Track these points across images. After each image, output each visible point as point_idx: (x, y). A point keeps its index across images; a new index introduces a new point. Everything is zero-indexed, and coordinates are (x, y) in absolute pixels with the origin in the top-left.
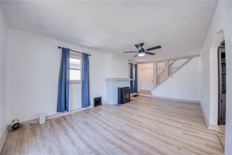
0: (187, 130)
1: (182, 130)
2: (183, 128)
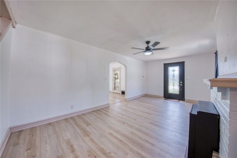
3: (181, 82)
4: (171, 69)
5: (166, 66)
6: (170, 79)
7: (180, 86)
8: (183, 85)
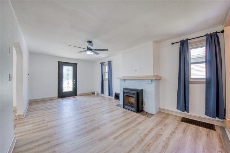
0: (42, 124)
1: (47, 121)
2: (46, 124)
3: (75, 81)
4: (65, 68)
5: (61, 65)
6: (64, 78)
7: (73, 84)
8: (76, 82)
